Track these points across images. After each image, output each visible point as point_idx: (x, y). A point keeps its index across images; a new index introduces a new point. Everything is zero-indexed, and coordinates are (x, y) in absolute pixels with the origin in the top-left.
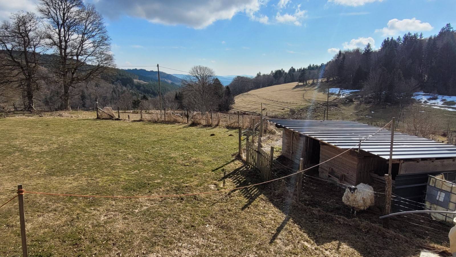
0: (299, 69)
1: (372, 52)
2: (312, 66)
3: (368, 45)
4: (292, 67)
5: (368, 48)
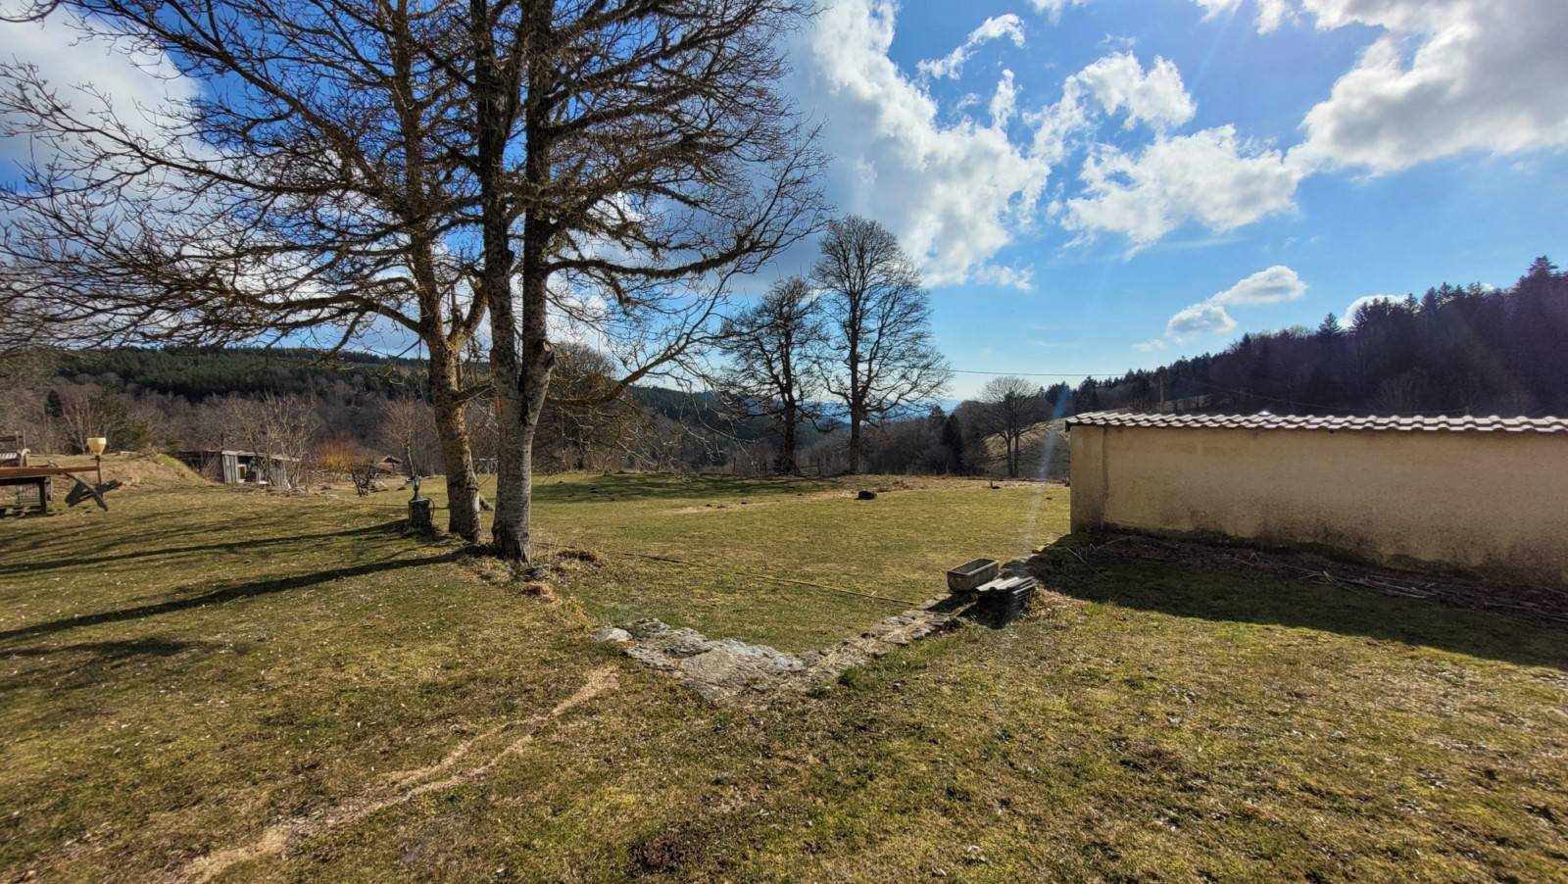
5: (1329, 325)
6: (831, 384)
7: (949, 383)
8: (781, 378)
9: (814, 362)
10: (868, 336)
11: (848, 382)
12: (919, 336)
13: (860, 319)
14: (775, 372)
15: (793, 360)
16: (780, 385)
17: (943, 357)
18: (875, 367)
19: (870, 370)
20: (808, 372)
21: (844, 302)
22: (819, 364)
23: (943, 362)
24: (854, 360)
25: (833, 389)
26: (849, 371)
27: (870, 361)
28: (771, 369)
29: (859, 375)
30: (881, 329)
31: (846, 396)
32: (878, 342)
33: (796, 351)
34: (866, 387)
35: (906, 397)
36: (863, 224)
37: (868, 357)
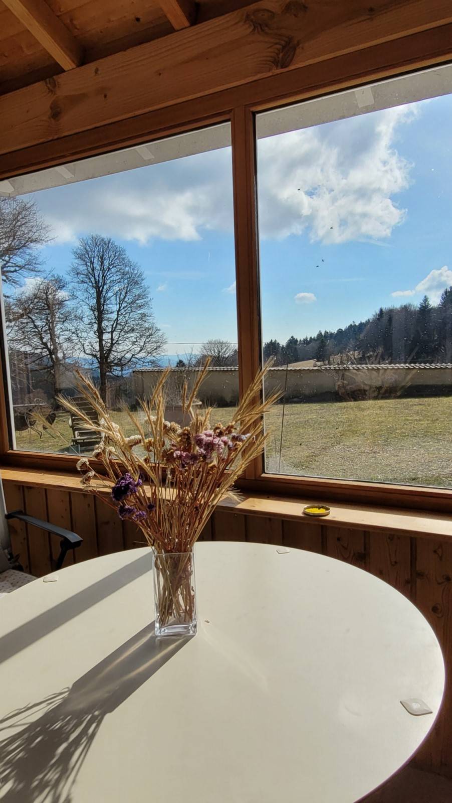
0: (302, 339)
1: (432, 308)
2: (323, 333)
3: (425, 300)
4: (292, 337)
5: (425, 303)
6: (86, 348)
7: (165, 347)
8: (49, 344)
9: (73, 333)
10: (108, 316)
11: (97, 348)
12: (144, 316)
13: (103, 305)
14: (44, 340)
15: (57, 332)
16: (49, 350)
17: (159, 330)
18: (116, 337)
19: (112, 339)
20: (69, 340)
21: (93, 291)
22: (77, 334)
23: (160, 333)
24: (100, 332)
25: (88, 352)
26: (98, 340)
27: (112, 332)
28: (41, 339)
29: (104, 343)
30: (118, 311)
31: (95, 356)
32: (117, 319)
33: (59, 326)
34: (110, 350)
35: (136, 356)
36: (103, 240)
37: (110, 330)
